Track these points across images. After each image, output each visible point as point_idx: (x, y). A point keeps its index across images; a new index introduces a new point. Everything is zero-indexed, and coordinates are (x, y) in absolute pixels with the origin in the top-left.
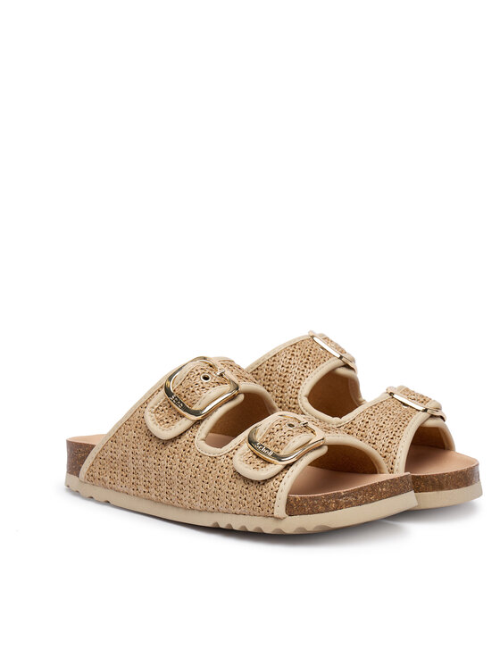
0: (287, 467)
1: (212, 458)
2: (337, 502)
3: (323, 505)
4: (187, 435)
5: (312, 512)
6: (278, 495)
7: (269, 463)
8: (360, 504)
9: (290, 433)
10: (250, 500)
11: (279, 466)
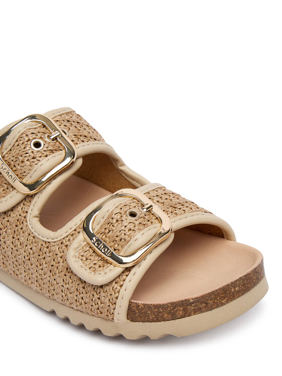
0: (128, 269)
1: (46, 242)
2: (185, 310)
3: (169, 313)
4: (20, 208)
5: (157, 320)
6: (118, 302)
7: (108, 263)
8: (211, 309)
9: (131, 226)
10: (87, 301)
11: (119, 269)
